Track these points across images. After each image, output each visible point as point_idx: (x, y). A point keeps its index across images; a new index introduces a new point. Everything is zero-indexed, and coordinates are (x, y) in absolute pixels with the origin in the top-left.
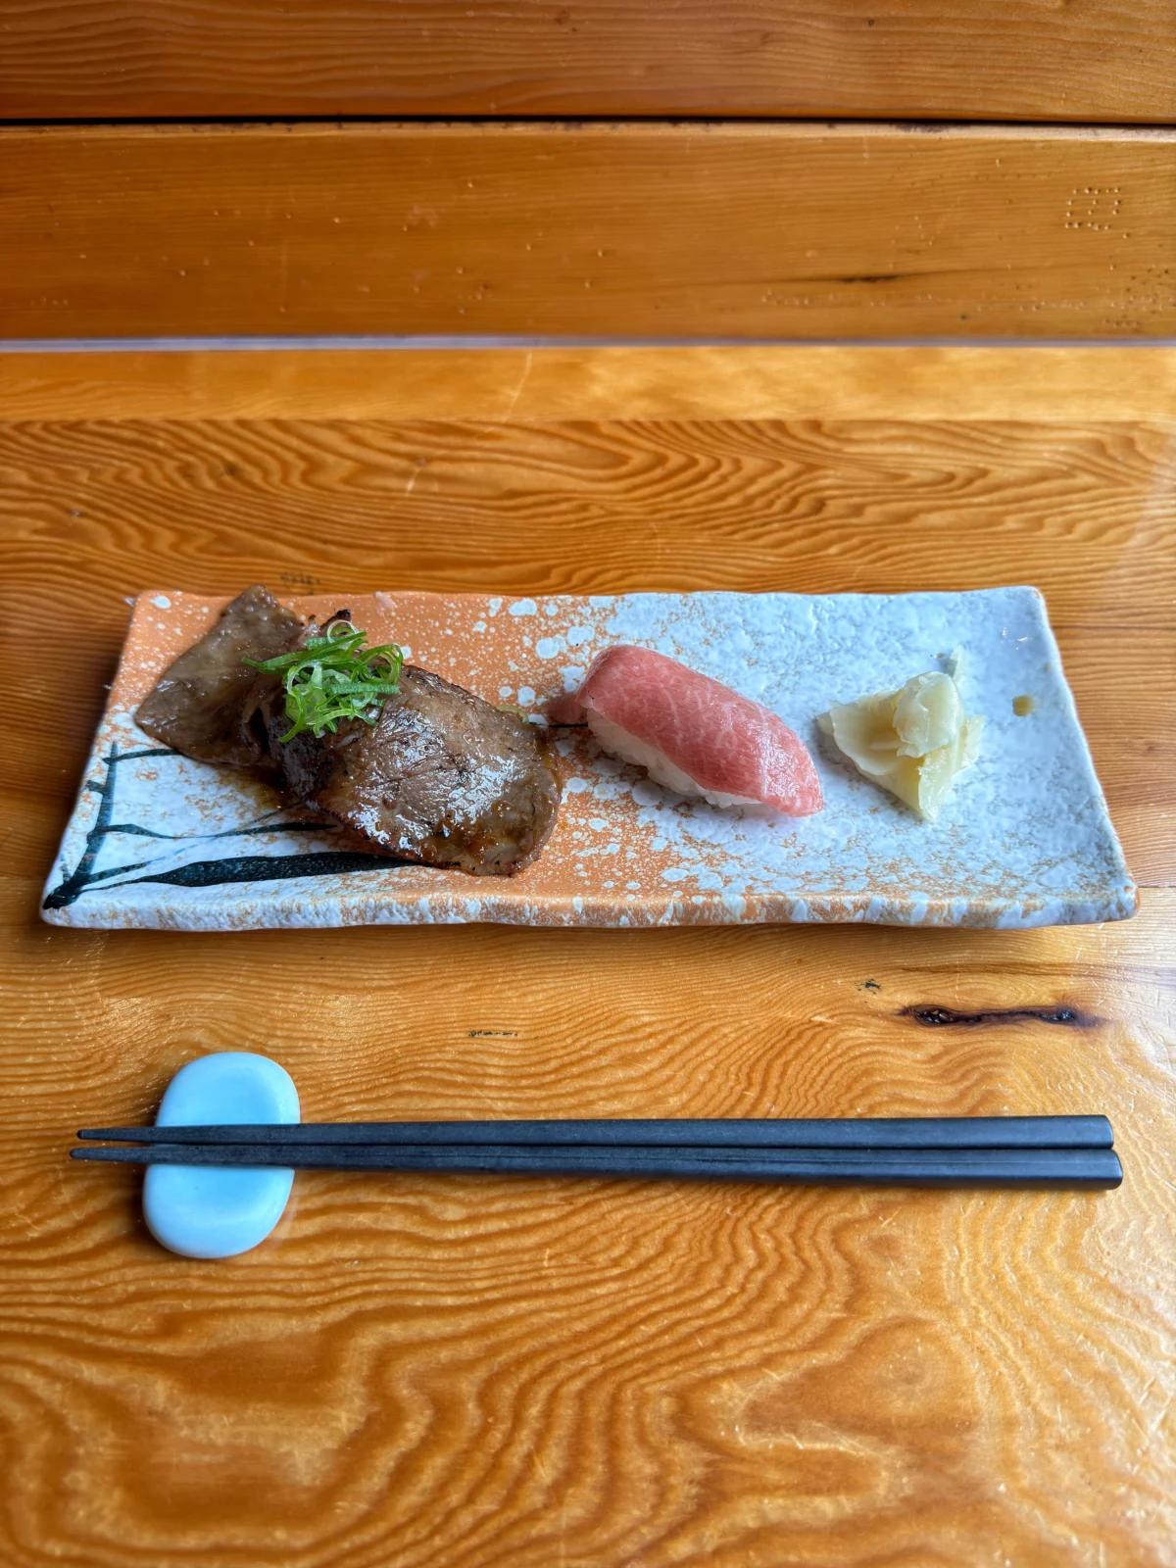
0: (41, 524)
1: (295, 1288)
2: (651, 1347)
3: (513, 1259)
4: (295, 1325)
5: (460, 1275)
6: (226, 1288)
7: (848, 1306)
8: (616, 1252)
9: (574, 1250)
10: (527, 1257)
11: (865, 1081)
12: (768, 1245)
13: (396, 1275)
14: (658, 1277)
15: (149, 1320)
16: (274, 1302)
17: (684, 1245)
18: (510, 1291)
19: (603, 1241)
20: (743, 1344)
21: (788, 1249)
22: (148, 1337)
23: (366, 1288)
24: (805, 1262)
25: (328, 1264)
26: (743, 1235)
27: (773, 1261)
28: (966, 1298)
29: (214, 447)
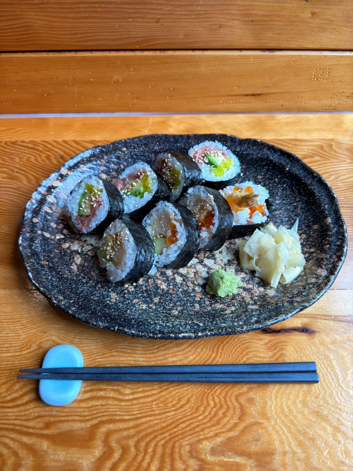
0: (5, 175)
1: (83, 414)
2: (184, 431)
3: (145, 405)
4: (83, 425)
5: (129, 410)
6: (63, 414)
7: (240, 419)
8: (174, 403)
9: (162, 402)
10: (148, 404)
11: (247, 351)
12: (217, 400)
13: (111, 410)
14: (186, 410)
15: (42, 424)
16: (77, 418)
17: (193, 401)
18: (144, 414)
19: (170, 400)
20: (210, 430)
21: (223, 401)
22: (41, 429)
23: (103, 414)
24: (228, 405)
25: (92, 407)
26: (210, 397)
27: (218, 405)
28: (274, 416)
29: (56, 150)
